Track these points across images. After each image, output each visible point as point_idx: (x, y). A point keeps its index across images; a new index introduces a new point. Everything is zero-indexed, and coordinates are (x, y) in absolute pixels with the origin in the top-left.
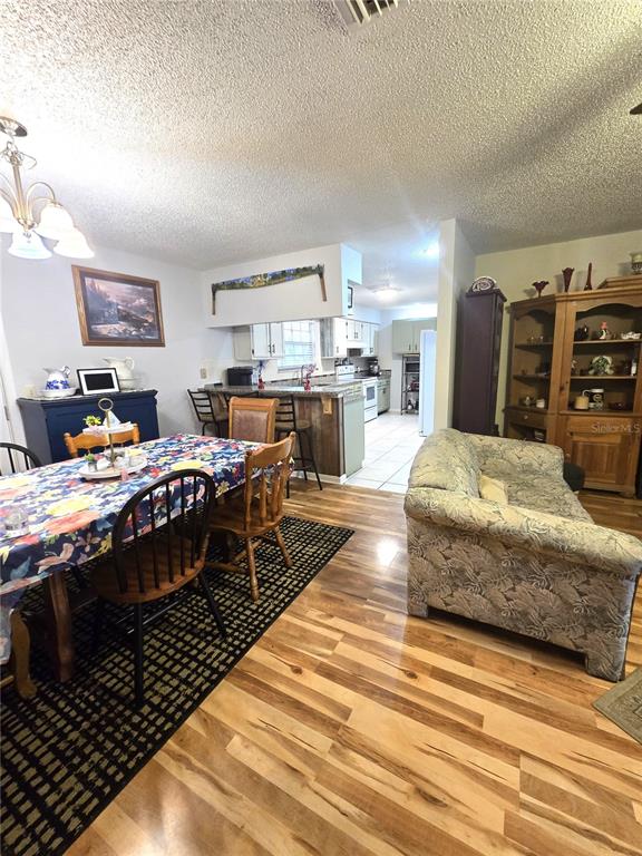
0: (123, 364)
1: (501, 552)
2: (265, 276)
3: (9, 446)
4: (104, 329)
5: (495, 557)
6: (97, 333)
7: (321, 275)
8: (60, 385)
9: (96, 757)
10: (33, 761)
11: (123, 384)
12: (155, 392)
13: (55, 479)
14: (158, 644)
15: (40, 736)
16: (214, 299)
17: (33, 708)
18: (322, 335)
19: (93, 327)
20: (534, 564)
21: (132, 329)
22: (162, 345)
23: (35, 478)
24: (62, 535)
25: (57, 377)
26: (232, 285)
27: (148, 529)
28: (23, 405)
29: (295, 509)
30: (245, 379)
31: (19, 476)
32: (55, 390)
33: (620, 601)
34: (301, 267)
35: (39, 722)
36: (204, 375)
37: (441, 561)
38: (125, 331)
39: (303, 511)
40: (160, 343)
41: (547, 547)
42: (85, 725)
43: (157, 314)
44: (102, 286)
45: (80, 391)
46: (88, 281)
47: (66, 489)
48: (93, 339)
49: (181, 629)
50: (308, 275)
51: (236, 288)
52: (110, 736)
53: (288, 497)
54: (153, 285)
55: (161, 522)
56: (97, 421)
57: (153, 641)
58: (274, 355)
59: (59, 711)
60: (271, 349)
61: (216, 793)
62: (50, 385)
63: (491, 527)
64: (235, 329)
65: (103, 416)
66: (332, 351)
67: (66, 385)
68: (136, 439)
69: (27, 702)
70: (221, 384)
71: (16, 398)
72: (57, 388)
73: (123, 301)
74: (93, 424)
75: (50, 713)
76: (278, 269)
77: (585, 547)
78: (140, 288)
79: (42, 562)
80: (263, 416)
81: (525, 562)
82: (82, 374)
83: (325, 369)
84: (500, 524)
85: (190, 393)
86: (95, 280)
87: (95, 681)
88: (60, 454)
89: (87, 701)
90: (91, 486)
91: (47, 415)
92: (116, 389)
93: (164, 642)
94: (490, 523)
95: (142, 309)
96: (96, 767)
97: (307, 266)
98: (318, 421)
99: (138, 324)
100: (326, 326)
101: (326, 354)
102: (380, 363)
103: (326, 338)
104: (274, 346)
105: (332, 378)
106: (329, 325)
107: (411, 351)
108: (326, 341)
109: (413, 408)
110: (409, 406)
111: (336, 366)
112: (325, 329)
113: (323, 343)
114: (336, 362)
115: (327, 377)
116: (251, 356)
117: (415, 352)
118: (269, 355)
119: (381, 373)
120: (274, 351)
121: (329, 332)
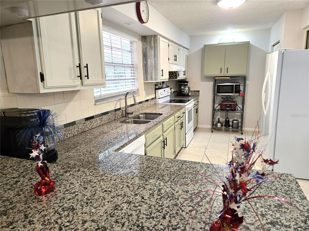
18: (145, 55)
58: (87, 81)
100: (149, 46)
101: (149, 77)
102: (189, 85)
103: (149, 60)
104: (87, 67)
105: (152, 102)
106: (153, 45)
107: (222, 74)
108: (149, 63)
109: (222, 126)
110: (219, 124)
111: (156, 89)
112: (148, 49)
113: (145, 66)
114: (156, 85)
115: (149, 102)
116: (38, 88)
117: (226, 74)
118: (78, 81)
119: (190, 94)
120: (88, 76)
121: (153, 52)
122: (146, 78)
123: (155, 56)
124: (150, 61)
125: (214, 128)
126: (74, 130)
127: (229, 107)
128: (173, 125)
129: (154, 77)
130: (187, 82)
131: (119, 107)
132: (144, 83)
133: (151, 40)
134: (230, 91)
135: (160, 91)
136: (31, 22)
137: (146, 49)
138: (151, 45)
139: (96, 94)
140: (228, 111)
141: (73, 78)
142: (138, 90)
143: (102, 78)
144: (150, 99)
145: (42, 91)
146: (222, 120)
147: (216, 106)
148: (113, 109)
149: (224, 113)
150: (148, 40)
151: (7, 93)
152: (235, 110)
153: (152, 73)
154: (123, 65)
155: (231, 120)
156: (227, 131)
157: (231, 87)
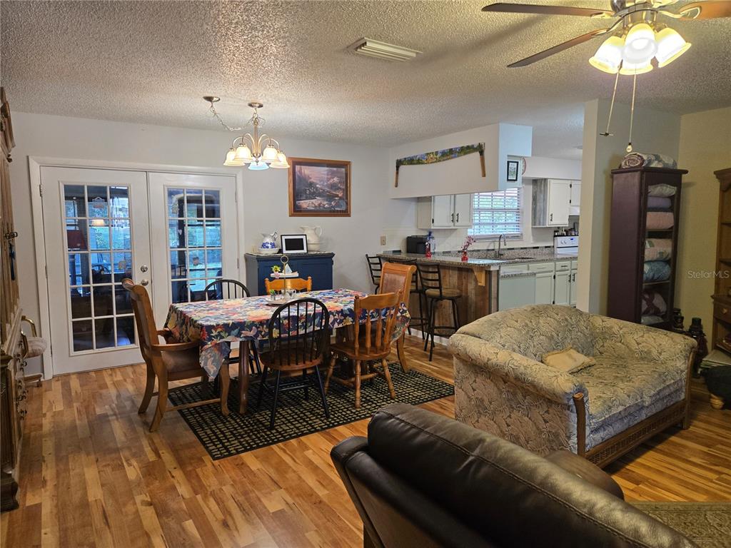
0: (313, 232)
1: (502, 385)
2: (437, 153)
3: (236, 283)
4: (305, 204)
5: (499, 389)
6: (300, 207)
7: (482, 153)
8: (269, 245)
9: (248, 438)
10: (222, 433)
11: (311, 247)
12: (333, 255)
13: (254, 303)
14: (290, 412)
15: (227, 427)
16: (397, 173)
17: (226, 419)
18: (535, 199)
19: (297, 202)
20: (520, 396)
21: (325, 203)
22: (349, 215)
23: (245, 302)
24: (253, 322)
25: (269, 240)
26: (411, 161)
27: (295, 333)
28: (248, 258)
29: (430, 368)
30: (421, 246)
31: (238, 300)
32: (266, 249)
33: (566, 428)
34: (465, 145)
35: (227, 423)
36: (383, 242)
37: (471, 393)
38: (319, 205)
39: (438, 372)
40: (346, 213)
41: (517, 378)
42: (246, 429)
43: (347, 191)
44: (306, 171)
45: (281, 251)
46: (298, 168)
47: (257, 307)
48: (297, 211)
49: (306, 410)
50: (469, 153)
51: (414, 164)
52: (255, 435)
53: (430, 360)
54: (345, 165)
55: (302, 332)
56: (279, 269)
57: (289, 411)
58: (457, 224)
59: (236, 422)
60: (455, 218)
61: (292, 462)
62: (264, 246)
63: (490, 362)
64: (419, 200)
65: (282, 269)
66: (544, 219)
67: (273, 246)
68: (309, 288)
69: (224, 416)
70: (400, 251)
71: (244, 253)
72: (268, 247)
73: (321, 181)
74: (276, 271)
75: (233, 422)
76: (447, 147)
77: (536, 380)
78: (335, 169)
79: (243, 332)
80: (402, 279)
81: (514, 394)
82: (284, 238)
83: (536, 240)
84: (494, 360)
85: (368, 258)
86: (303, 167)
87: (255, 417)
88: (262, 291)
89: (249, 422)
90: (269, 308)
91: (259, 266)
92: (305, 251)
93: (294, 412)
94: (489, 360)
95: (333, 186)
96: (247, 441)
97: (470, 144)
98: (473, 292)
99: (331, 197)
100: (539, 190)
101: (537, 222)
103: (538, 204)
104: (458, 215)
105: (546, 251)
106: (543, 189)
108: (538, 208)
111: (555, 236)
112: (538, 193)
113: (534, 210)
114: (555, 231)
115: (539, 249)
116: (430, 226)
118: (452, 224)
120: (458, 220)
121: (542, 196)
122: (534, 223)
123: (545, 200)
124: (540, 205)
129: (542, 221)
131: (492, 248)
132: (532, 228)
133: (541, 184)
135: (559, 239)
137: (536, 192)
138: (540, 189)
139: (469, 234)
141: (449, 221)
142: (522, 234)
143: (470, 221)
144: (542, 247)
145: (432, 227)
148: (486, 248)
150: (539, 184)
153: (540, 217)
154: (505, 210)
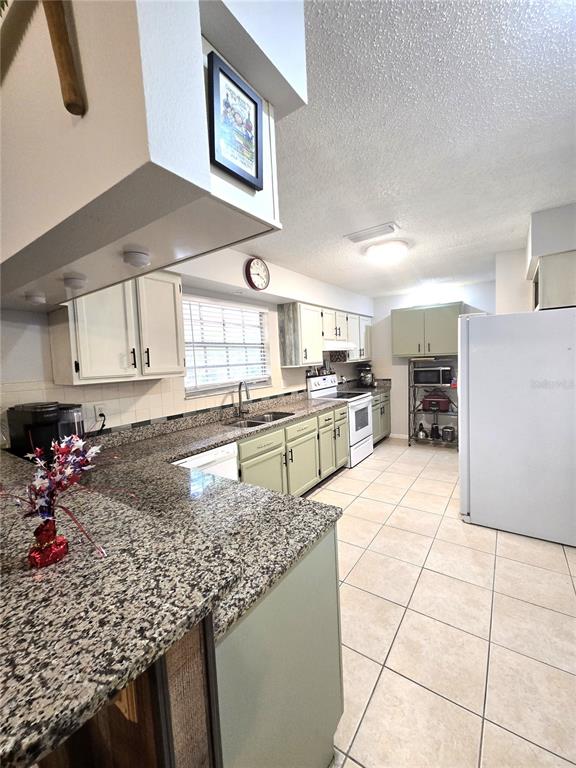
18: (282, 331)
58: (148, 369)
60: (140, 358)
66: (298, 357)
83: (287, 384)
100: (286, 317)
101: (288, 361)
102: (374, 370)
103: (287, 337)
104: (148, 352)
105: (300, 397)
106: (292, 316)
107: (422, 353)
108: (287, 341)
109: (427, 436)
110: (421, 433)
111: (308, 377)
112: (286, 322)
113: (283, 344)
114: (307, 372)
115: (291, 396)
116: (72, 377)
117: (428, 354)
118: (135, 371)
119: (376, 384)
120: (148, 363)
121: (291, 326)
122: (284, 362)
123: (295, 330)
124: (289, 338)
125: (414, 440)
126: (147, 432)
127: (434, 406)
128: (314, 430)
129: (293, 359)
130: (370, 366)
131: (230, 403)
132: (282, 369)
133: (289, 309)
134: (435, 380)
135: (314, 380)
136: (66, 307)
137: (283, 321)
138: (289, 317)
140: (435, 411)
141: (125, 365)
142: (269, 378)
143: (179, 364)
144: (295, 393)
145: (76, 382)
146: (427, 426)
147: (418, 403)
148: (219, 405)
149: (431, 416)
150: (286, 309)
151: (51, 385)
152: (447, 411)
153: (291, 354)
154: (245, 345)
155: (441, 427)
156: (437, 445)
157: (436, 373)
